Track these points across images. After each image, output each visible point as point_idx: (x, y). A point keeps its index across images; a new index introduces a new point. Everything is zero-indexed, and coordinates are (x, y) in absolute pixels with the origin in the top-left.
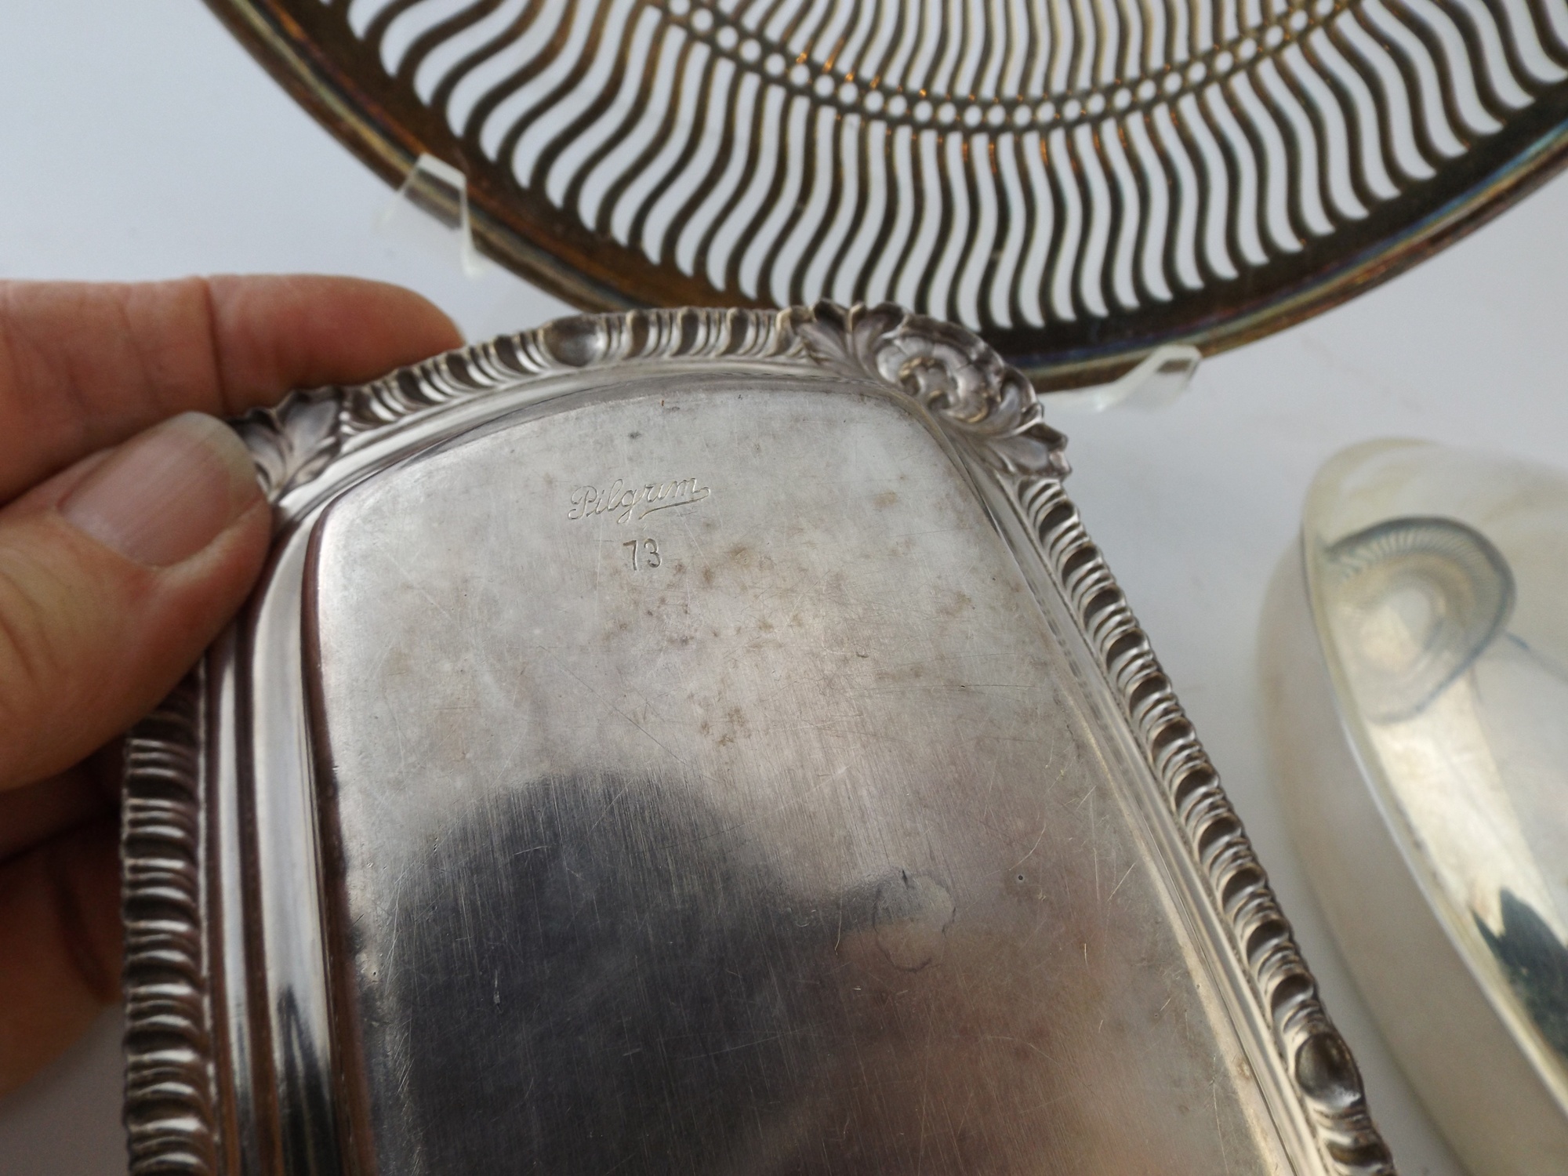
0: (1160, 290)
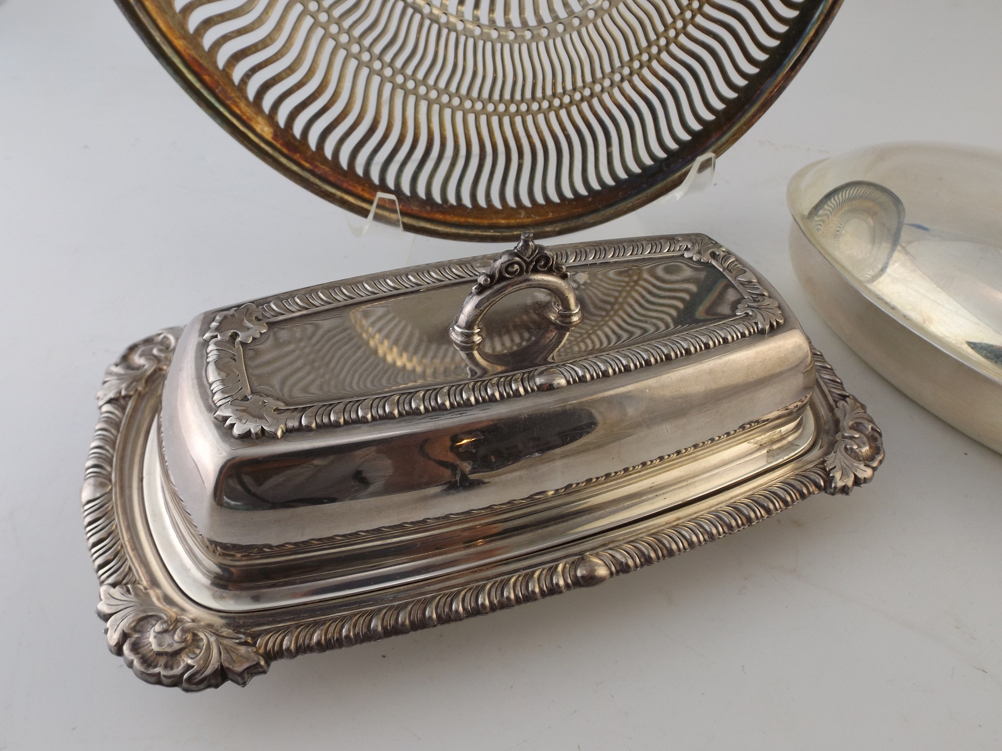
0: (685, 137)
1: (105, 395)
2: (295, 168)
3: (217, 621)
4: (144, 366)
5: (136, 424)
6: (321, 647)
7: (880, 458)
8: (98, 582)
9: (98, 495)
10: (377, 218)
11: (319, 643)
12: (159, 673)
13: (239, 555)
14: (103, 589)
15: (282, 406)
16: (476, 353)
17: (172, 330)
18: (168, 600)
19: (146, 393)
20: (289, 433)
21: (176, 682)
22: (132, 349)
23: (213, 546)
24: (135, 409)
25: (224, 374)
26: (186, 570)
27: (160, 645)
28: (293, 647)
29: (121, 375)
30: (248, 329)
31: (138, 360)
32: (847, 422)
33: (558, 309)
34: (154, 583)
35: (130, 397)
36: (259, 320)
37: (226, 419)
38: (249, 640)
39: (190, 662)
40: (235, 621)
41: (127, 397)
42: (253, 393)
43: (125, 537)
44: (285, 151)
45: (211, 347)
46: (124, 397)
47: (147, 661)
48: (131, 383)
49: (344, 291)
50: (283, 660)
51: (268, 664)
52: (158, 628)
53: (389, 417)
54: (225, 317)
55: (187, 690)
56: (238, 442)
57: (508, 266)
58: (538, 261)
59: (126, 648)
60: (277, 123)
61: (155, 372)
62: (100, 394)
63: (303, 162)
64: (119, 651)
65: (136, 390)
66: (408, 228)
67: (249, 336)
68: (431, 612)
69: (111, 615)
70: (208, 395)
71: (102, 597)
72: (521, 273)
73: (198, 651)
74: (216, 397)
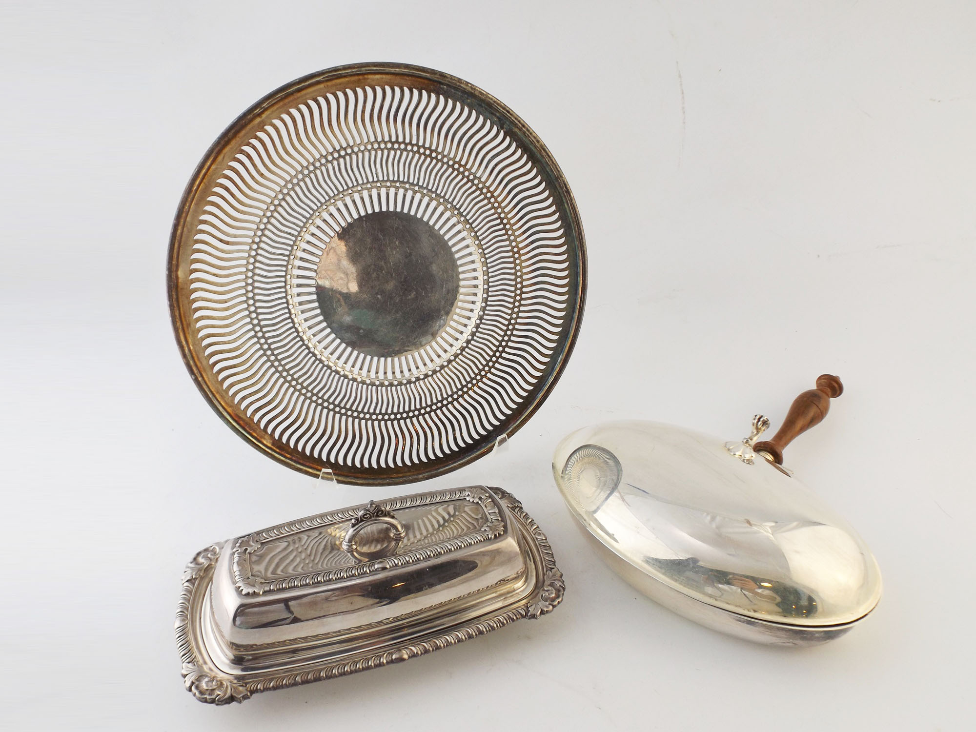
1: (186, 578)
2: (282, 458)
3: (231, 678)
4: (204, 563)
5: (199, 591)
6: (275, 688)
7: (560, 600)
8: (182, 662)
9: (182, 625)
10: (323, 478)
11: (273, 687)
12: (206, 698)
13: (242, 649)
14: (184, 664)
15: (263, 581)
16: (355, 553)
17: (217, 544)
18: (211, 670)
19: (205, 576)
20: (265, 593)
21: (213, 701)
22: (199, 554)
23: (232, 645)
24: (199, 585)
25: (240, 567)
26: (219, 657)
27: (207, 686)
28: (262, 689)
29: (193, 568)
30: (252, 546)
31: (201, 560)
32: (547, 582)
33: (393, 531)
34: (205, 663)
35: (197, 578)
36: (257, 542)
37: (240, 587)
38: (244, 685)
39: (219, 693)
40: (239, 678)
41: (195, 579)
42: (252, 575)
43: (193, 644)
44: (278, 450)
45: (236, 555)
46: (194, 579)
47: (201, 693)
48: (198, 572)
49: (297, 526)
50: (257, 694)
51: (251, 695)
52: (206, 679)
53: (307, 585)
54: (243, 541)
55: (217, 705)
56: (245, 597)
57: (364, 515)
58: (378, 513)
59: (193, 688)
60: (274, 437)
61: (208, 566)
62: (183, 578)
63: (287, 455)
64: (190, 690)
65: (200, 575)
66: (339, 482)
67: (252, 550)
68: (323, 674)
69: (187, 675)
70: (233, 577)
71: (184, 667)
72: (371, 518)
73: (222, 689)
74: (237, 578)
